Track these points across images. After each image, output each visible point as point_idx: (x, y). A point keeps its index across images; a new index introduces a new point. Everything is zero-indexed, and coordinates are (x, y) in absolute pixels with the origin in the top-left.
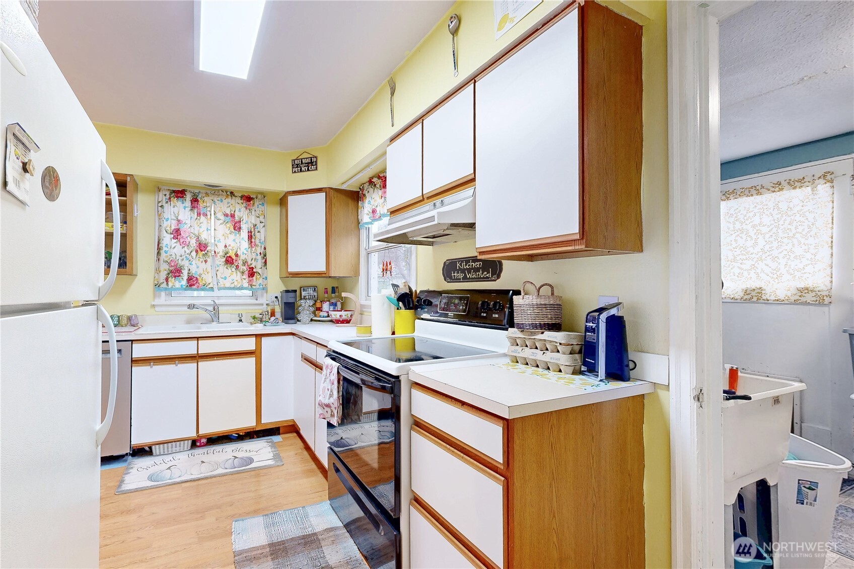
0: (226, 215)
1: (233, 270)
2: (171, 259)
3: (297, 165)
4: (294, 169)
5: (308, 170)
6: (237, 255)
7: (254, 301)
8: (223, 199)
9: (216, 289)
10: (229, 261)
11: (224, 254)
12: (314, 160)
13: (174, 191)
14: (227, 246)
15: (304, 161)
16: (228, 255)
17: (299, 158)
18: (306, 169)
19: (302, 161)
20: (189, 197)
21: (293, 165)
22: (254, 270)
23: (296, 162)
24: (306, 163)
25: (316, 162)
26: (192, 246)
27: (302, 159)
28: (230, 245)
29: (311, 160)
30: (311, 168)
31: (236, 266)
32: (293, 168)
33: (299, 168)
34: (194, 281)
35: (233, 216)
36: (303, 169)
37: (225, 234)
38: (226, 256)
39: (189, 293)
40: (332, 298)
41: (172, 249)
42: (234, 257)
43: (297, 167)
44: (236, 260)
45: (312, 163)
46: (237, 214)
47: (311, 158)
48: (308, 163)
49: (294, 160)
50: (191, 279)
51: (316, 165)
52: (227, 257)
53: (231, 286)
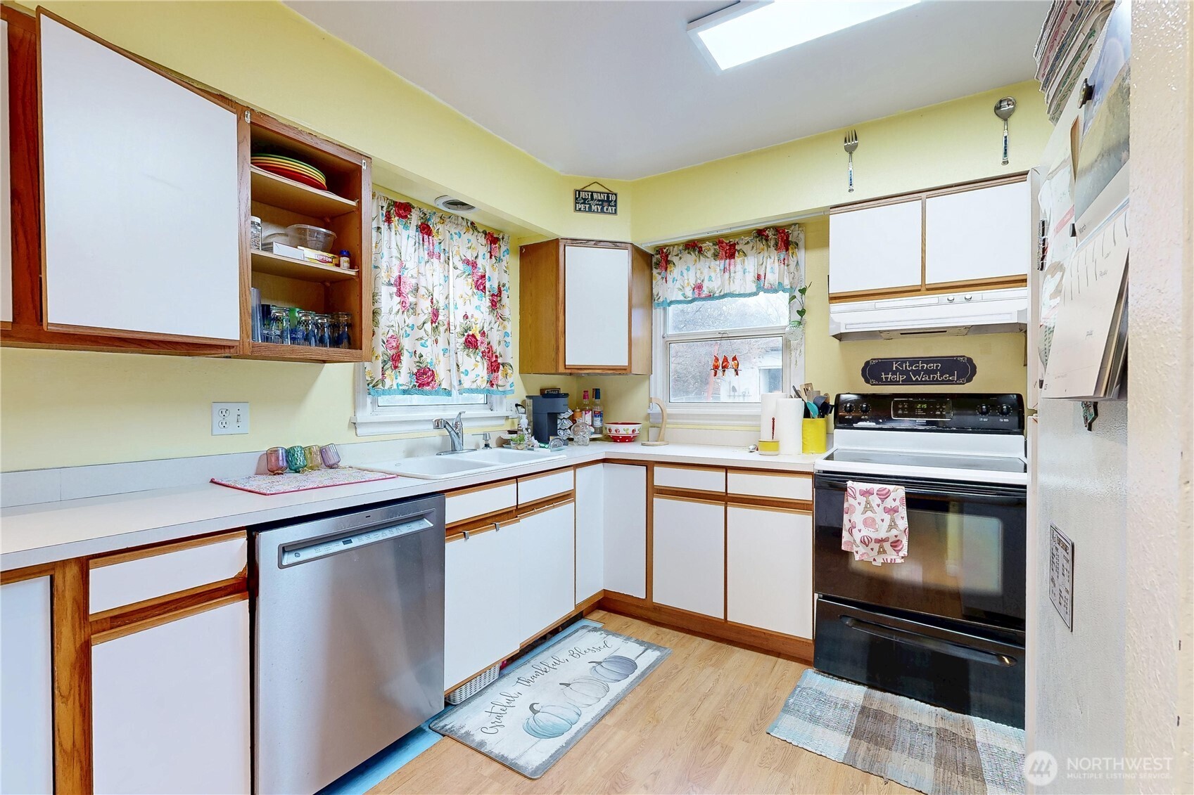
0: (467, 262)
1: (479, 358)
2: (391, 333)
3: (585, 199)
4: (579, 206)
5: (602, 211)
6: (484, 332)
7: (488, 413)
8: (462, 233)
9: (455, 392)
10: (471, 343)
11: (463, 330)
12: (612, 198)
13: (395, 203)
14: (470, 317)
15: (595, 196)
16: (471, 333)
17: (586, 189)
18: (599, 208)
19: (592, 196)
20: (415, 218)
21: (576, 199)
22: (500, 360)
23: (583, 195)
24: (599, 200)
25: (616, 201)
26: (426, 312)
27: (592, 192)
28: (472, 316)
29: (608, 197)
30: (607, 209)
31: (482, 353)
32: (576, 203)
33: (587, 206)
34: (428, 377)
35: (474, 265)
36: (594, 208)
37: (465, 296)
38: (466, 334)
39: (416, 399)
40: (596, 405)
41: (392, 316)
42: (478, 337)
43: (584, 203)
44: (482, 343)
45: (608, 201)
46: (480, 262)
47: (608, 194)
48: (603, 201)
49: (579, 192)
50: (425, 373)
51: (615, 206)
52: (468, 336)
53: (472, 387)
